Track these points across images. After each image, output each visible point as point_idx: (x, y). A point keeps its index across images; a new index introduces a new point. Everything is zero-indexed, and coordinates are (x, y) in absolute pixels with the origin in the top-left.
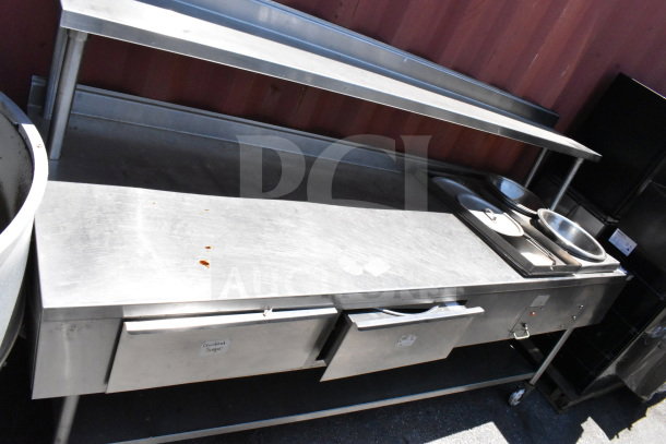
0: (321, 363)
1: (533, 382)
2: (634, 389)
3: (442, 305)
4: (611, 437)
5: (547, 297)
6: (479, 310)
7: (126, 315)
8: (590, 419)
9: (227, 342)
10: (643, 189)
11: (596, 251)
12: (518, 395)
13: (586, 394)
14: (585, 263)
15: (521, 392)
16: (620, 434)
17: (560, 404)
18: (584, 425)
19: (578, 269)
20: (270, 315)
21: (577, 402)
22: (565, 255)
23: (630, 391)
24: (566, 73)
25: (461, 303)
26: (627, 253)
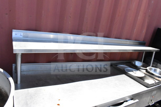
3: (127, 101)
5: (156, 91)
6: (137, 100)
24: (144, 31)
25: (132, 99)
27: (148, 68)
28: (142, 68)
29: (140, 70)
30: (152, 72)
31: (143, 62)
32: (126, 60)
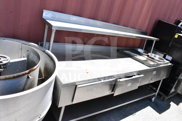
0: (113, 93)
1: (156, 95)
2: (180, 93)
3: (135, 76)
4: (178, 105)
5: (156, 72)
6: (143, 75)
7: (77, 84)
8: (171, 102)
9: (95, 88)
10: (170, 45)
11: (164, 60)
12: (153, 99)
13: (169, 96)
14: (162, 63)
15: (154, 98)
16: (180, 104)
17: (163, 100)
18: (170, 104)
19: (161, 64)
20: (103, 81)
21: (168, 98)
22: (157, 62)
23: (179, 94)
24: (147, 22)
25: (138, 75)
26: (170, 60)
27: (149, 54)
28: (144, 54)
29: (142, 56)
30: (153, 57)
31: (144, 50)
32: (130, 47)
